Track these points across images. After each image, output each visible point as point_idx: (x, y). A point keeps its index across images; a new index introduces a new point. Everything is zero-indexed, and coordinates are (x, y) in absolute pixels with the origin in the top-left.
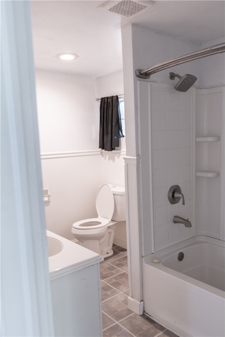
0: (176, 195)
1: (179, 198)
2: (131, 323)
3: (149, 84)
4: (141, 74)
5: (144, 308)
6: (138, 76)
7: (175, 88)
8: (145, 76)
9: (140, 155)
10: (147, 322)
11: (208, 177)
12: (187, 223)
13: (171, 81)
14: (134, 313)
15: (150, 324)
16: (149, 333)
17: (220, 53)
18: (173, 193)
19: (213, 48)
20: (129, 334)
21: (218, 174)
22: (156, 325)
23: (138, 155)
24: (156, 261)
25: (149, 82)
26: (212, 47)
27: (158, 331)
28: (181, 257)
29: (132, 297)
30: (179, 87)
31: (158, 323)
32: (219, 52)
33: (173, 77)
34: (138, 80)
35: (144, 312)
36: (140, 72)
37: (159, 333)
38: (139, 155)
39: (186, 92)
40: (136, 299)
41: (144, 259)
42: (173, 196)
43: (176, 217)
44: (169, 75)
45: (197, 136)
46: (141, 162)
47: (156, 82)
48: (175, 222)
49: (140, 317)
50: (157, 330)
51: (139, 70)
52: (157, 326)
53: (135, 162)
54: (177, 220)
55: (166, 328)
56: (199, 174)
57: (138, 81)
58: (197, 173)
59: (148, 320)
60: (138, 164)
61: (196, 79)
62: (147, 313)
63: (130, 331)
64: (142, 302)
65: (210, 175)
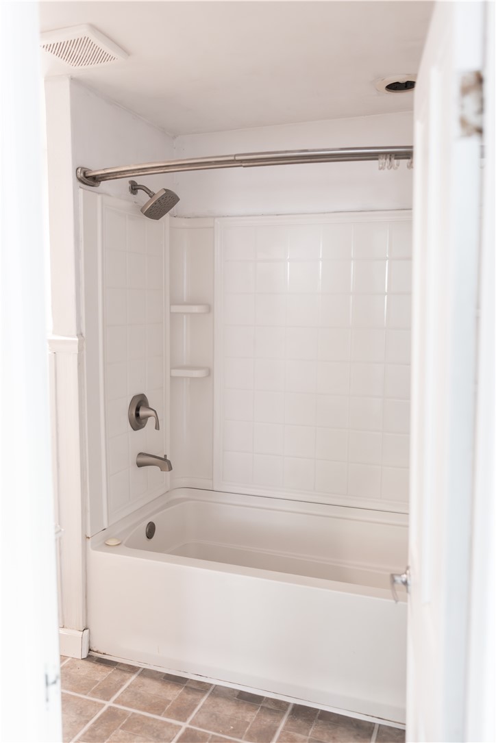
0: (142, 413)
1: (147, 417)
2: (68, 677)
3: (99, 197)
4: (87, 177)
5: (89, 642)
6: (80, 180)
7: (142, 211)
8: (92, 183)
9: (84, 335)
10: (101, 667)
11: (191, 378)
12: (165, 463)
13: (132, 196)
14: (69, 659)
15: (107, 669)
16: (111, 683)
17: (244, 167)
18: (138, 409)
19: (237, 158)
20: (72, 696)
21: (210, 373)
22: (120, 667)
23: (80, 335)
24: (112, 542)
25: (99, 193)
26: (235, 156)
27: (128, 675)
28: (151, 531)
29: (63, 627)
30: (150, 209)
31: (122, 664)
32: (243, 164)
33: (135, 189)
34: (81, 187)
35: (90, 650)
36: (84, 173)
37: (129, 678)
38: (82, 334)
39: (158, 219)
40: (73, 629)
41: (89, 542)
42: (137, 415)
43: (140, 454)
44: (129, 185)
45: (173, 303)
46: (85, 347)
47: (108, 195)
48: (140, 465)
49: (84, 662)
50: (125, 674)
51: (82, 168)
52: (122, 668)
53: (76, 347)
54: (144, 460)
55: (140, 668)
56: (176, 373)
57: (81, 190)
58: (173, 371)
59: (102, 663)
60: (80, 350)
61: (179, 200)
62: (97, 652)
63: (72, 690)
64: (86, 631)
65: (196, 374)
